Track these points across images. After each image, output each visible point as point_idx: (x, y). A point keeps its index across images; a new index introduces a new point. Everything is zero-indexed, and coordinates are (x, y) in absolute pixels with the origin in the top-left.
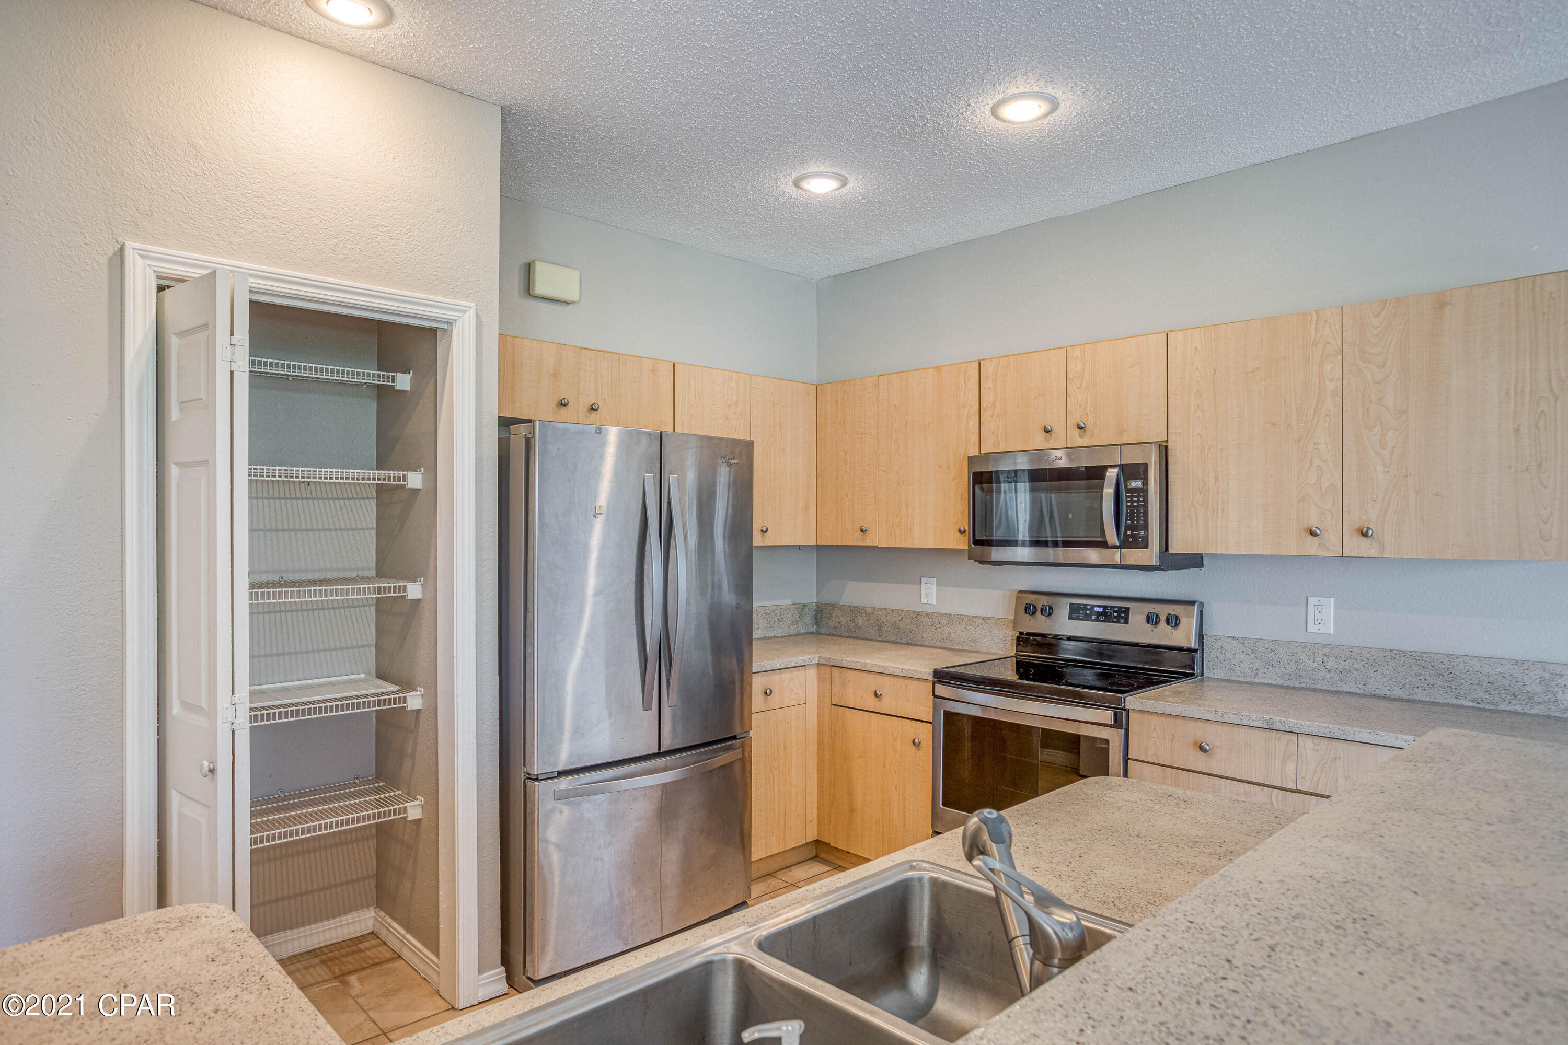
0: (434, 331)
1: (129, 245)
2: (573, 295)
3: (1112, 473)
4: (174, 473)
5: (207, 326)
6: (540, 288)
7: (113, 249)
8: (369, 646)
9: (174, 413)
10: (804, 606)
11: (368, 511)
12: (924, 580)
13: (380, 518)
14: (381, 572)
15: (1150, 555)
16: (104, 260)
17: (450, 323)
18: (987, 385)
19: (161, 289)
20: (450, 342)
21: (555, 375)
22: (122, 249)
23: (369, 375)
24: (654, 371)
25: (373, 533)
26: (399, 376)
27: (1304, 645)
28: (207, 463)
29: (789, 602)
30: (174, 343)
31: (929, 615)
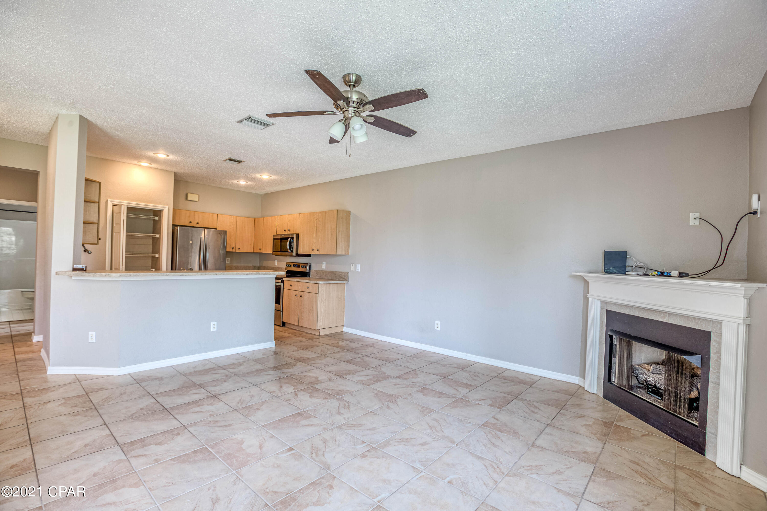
0: (161, 211)
1: (109, 200)
2: (197, 200)
3: (290, 238)
4: (114, 234)
5: (120, 213)
6: (189, 199)
7: (106, 200)
8: (150, 267)
9: (115, 225)
10: (255, 266)
11: (151, 241)
12: (275, 260)
13: (153, 243)
14: (153, 253)
15: (294, 254)
16: (105, 202)
17: (163, 210)
18: (278, 221)
19: (113, 206)
20: (163, 213)
21: (189, 217)
22: (107, 200)
23: (152, 217)
24: (212, 216)
25: (151, 246)
26: (156, 217)
27: (322, 271)
28: (119, 233)
29: (251, 265)
30: (115, 214)
31: (275, 267)
